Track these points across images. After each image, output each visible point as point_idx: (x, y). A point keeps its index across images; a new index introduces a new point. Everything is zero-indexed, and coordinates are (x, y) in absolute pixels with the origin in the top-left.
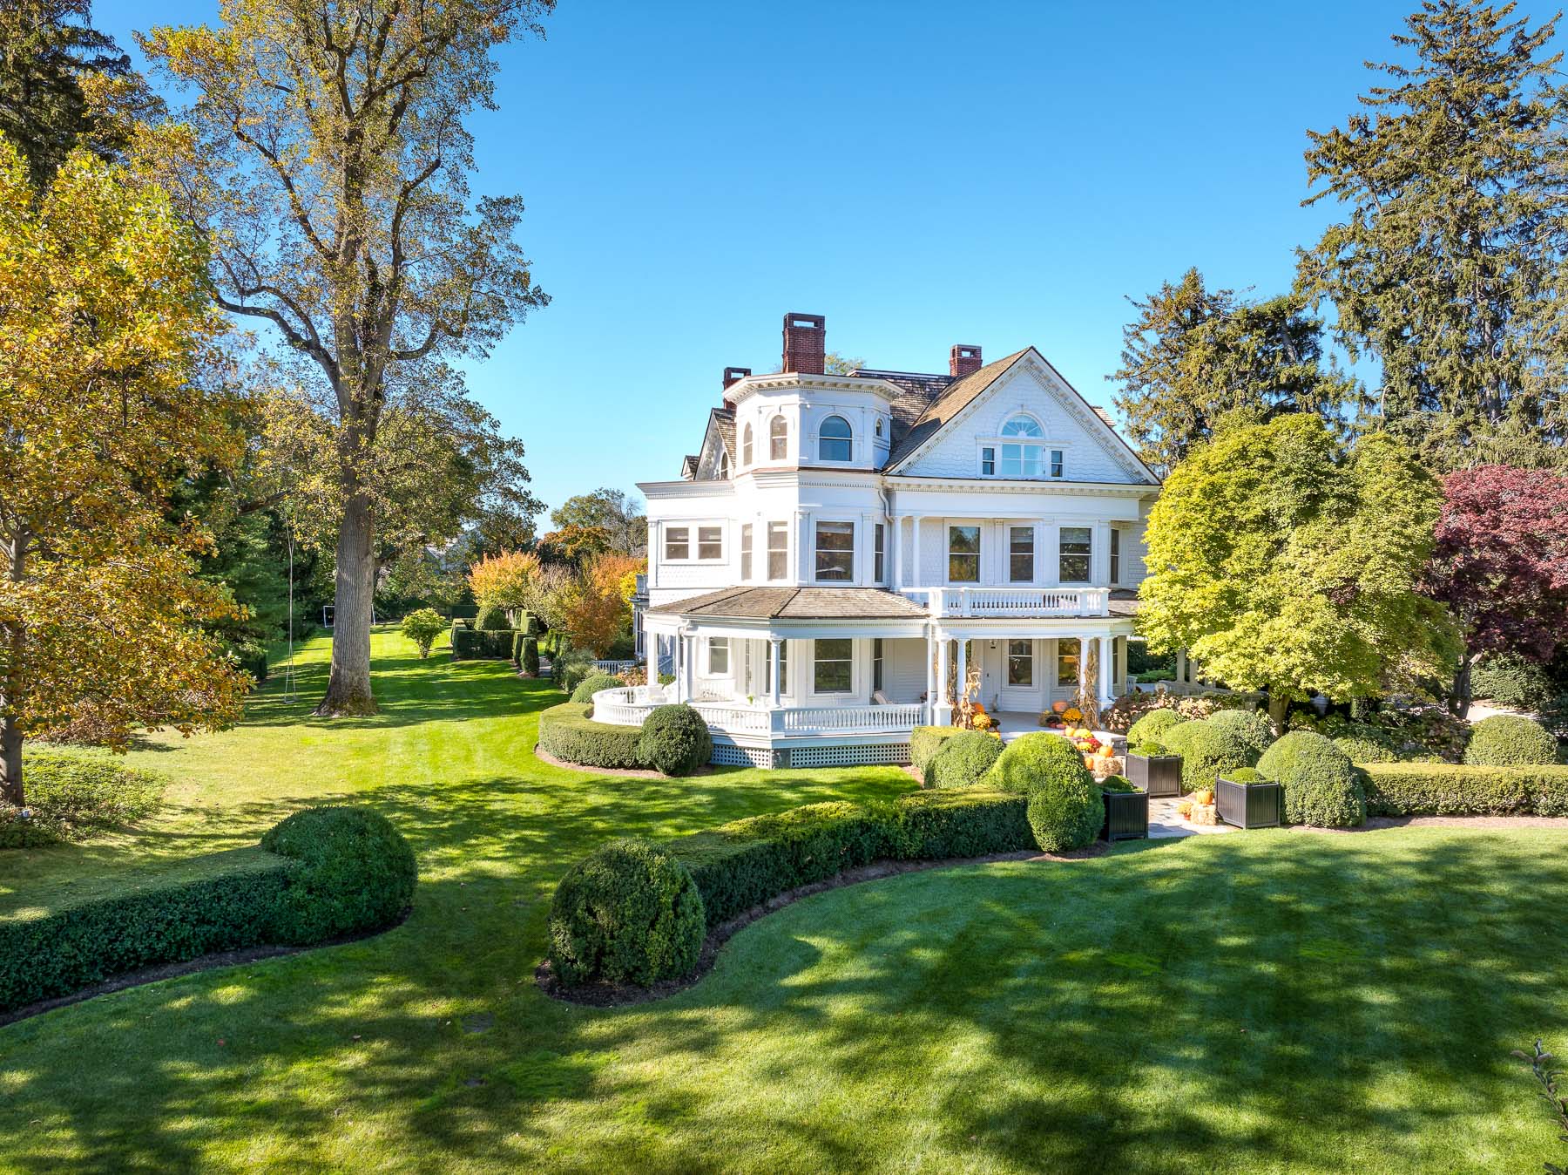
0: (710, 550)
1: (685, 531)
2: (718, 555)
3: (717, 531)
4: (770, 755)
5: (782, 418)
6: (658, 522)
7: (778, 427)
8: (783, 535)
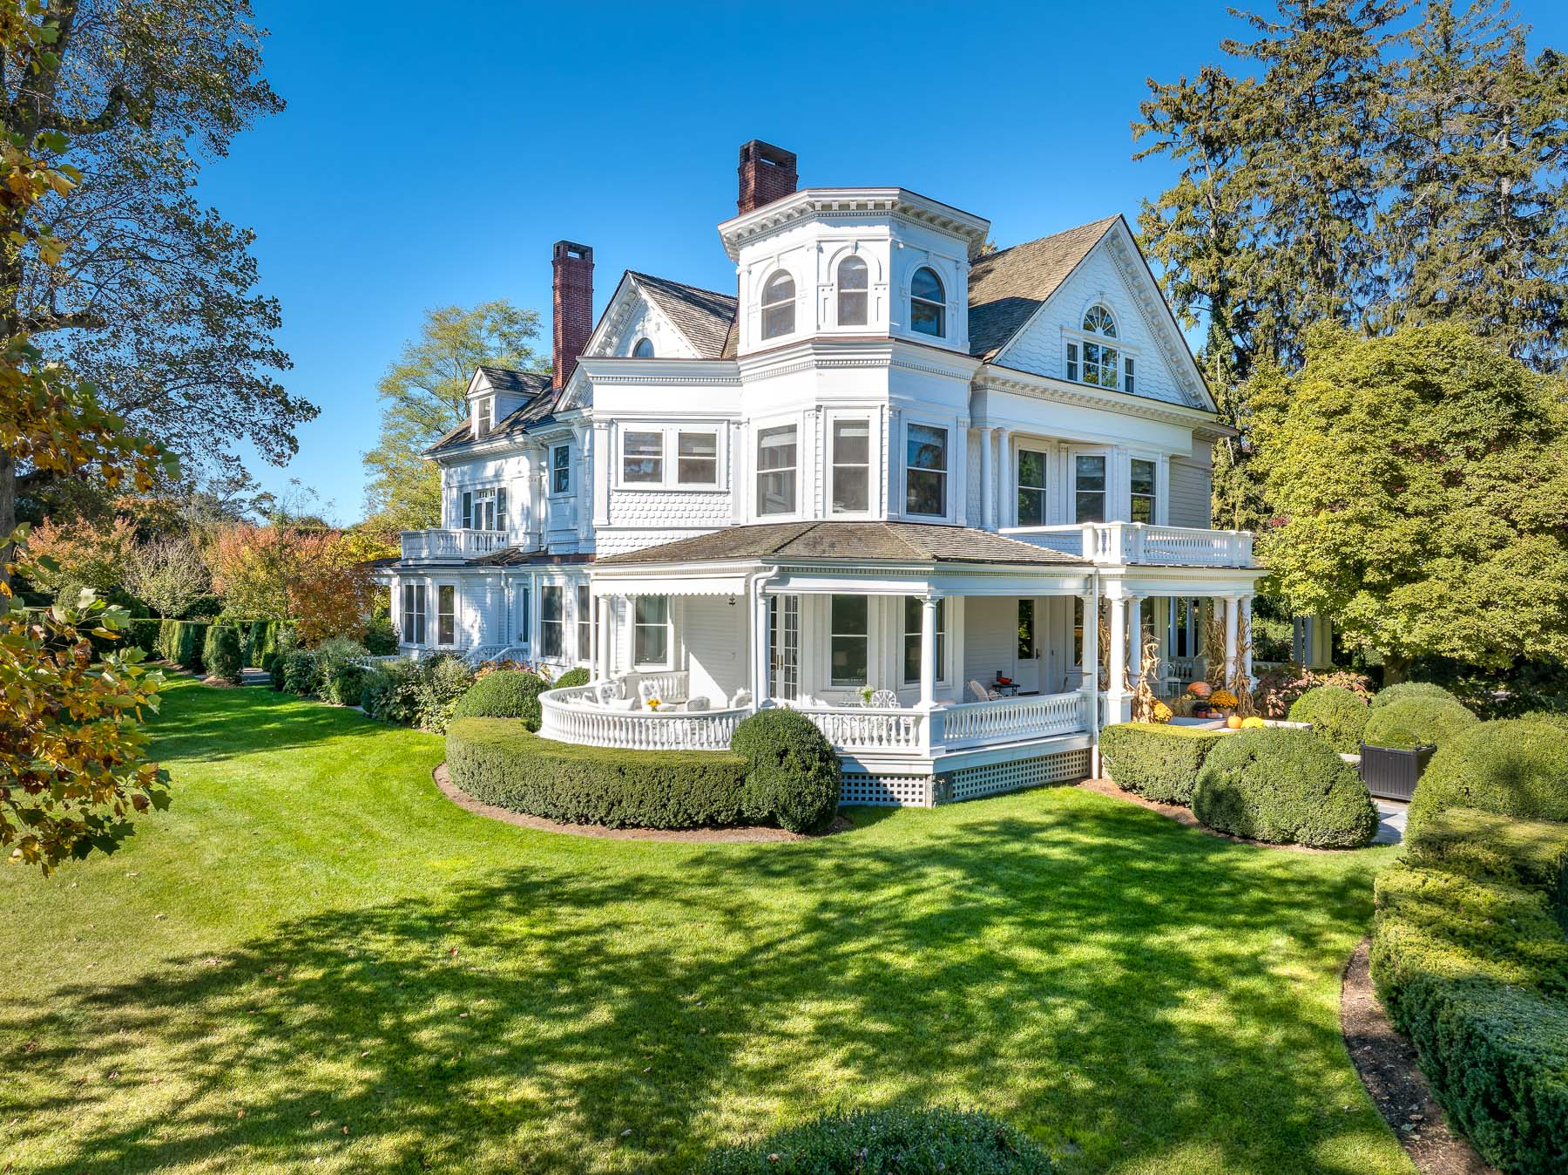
0: (697, 470)
1: (657, 438)
2: (711, 478)
3: (710, 440)
4: (929, 783)
5: (859, 260)
6: (611, 422)
7: (851, 275)
8: (863, 442)
